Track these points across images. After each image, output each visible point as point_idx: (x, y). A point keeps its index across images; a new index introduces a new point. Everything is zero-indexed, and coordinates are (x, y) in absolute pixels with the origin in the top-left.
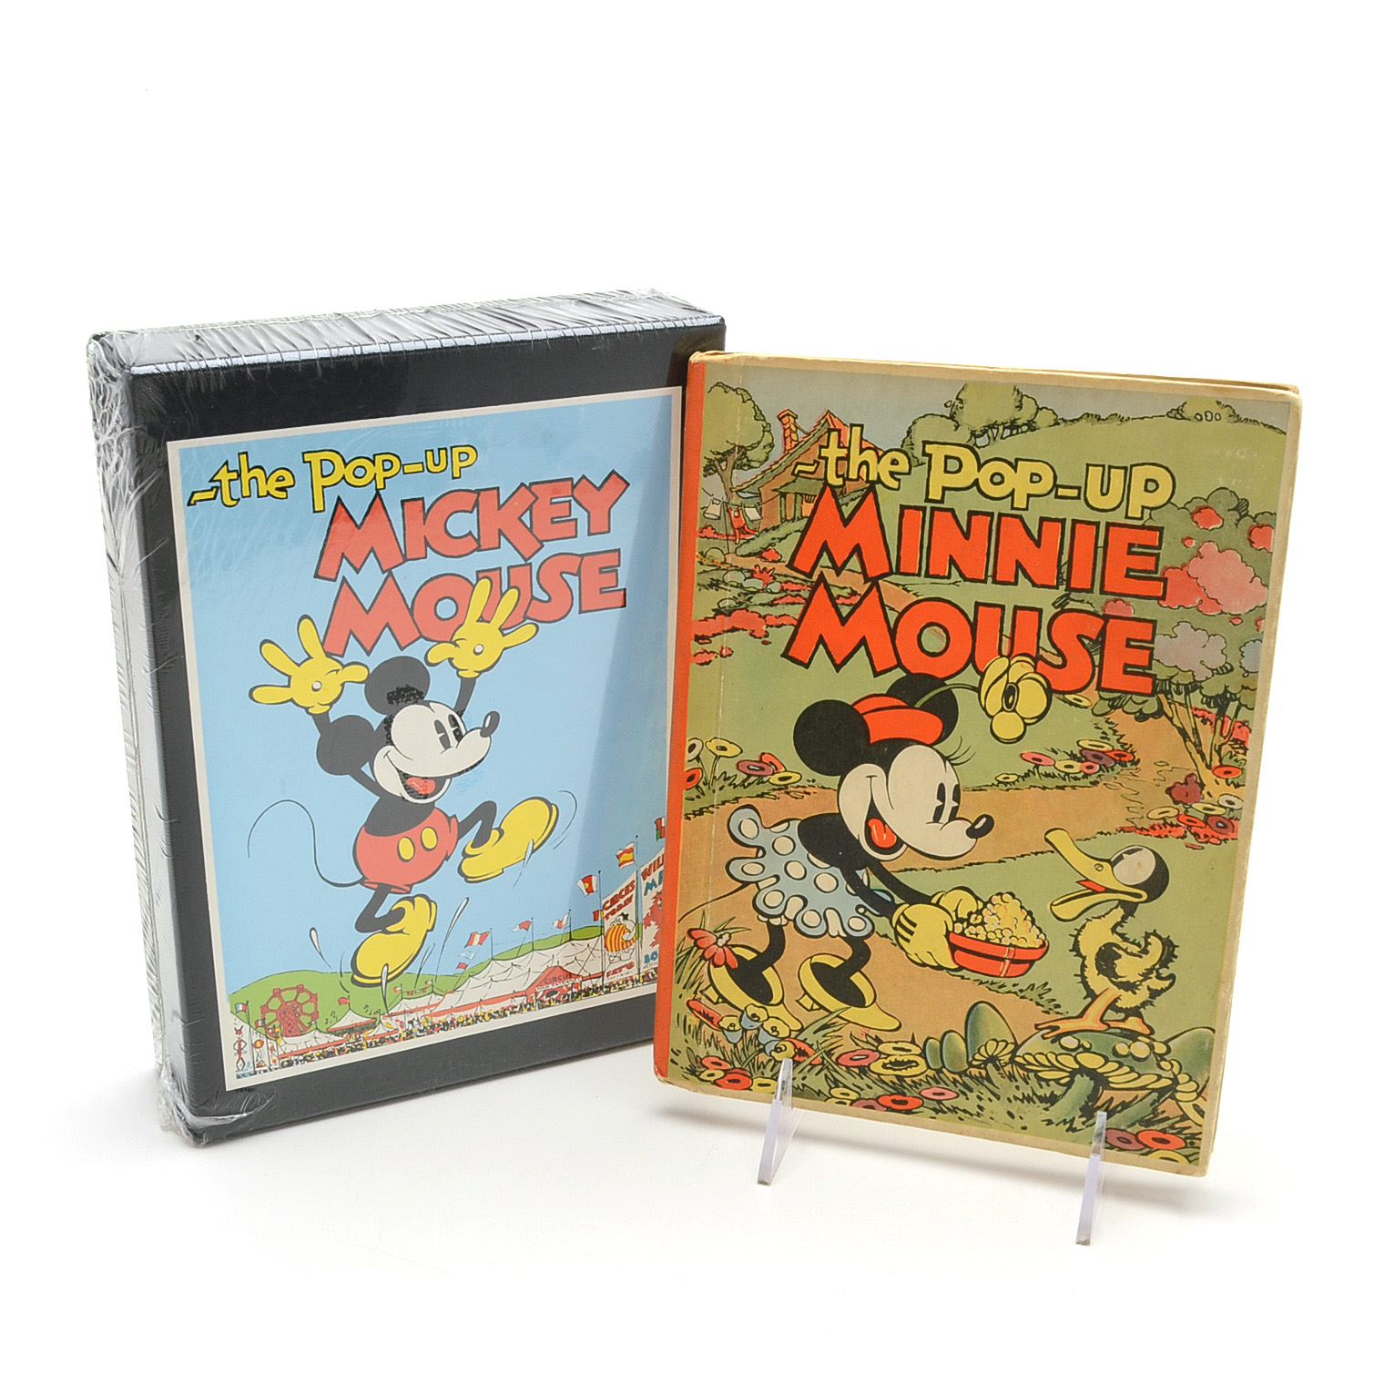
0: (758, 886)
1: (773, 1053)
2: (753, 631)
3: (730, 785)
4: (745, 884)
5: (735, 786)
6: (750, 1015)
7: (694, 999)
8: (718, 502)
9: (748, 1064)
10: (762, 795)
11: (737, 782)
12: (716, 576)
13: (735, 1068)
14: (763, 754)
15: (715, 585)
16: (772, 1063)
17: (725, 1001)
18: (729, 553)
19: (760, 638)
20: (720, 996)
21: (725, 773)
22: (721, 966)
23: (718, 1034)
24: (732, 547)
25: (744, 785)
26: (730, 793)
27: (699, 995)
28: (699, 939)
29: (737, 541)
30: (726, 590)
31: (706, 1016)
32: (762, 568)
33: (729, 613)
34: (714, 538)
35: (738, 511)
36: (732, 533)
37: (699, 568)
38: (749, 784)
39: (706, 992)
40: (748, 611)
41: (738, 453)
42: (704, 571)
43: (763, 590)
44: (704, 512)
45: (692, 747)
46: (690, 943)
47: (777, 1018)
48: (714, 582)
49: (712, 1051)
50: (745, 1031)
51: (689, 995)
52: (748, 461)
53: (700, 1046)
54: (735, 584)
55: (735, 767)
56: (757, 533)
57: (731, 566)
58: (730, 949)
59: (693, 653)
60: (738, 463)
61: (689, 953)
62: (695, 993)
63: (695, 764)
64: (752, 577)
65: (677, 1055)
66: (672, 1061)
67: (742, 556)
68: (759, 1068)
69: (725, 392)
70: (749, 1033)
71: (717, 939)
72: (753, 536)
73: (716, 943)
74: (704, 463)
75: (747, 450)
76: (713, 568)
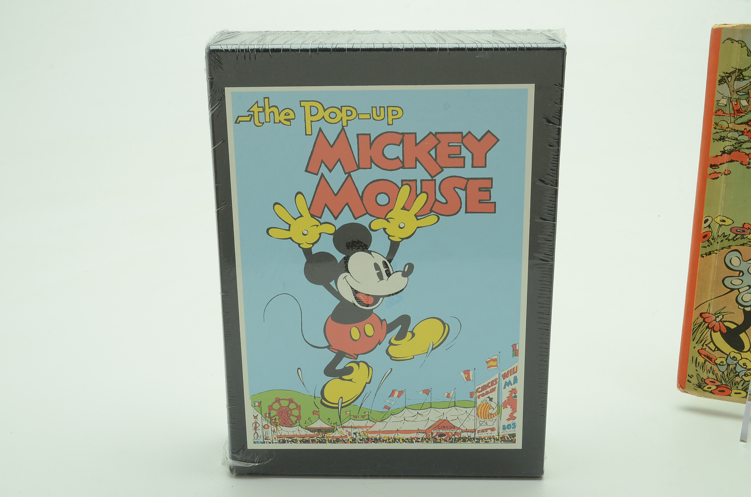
0: (739, 291)
1: (743, 377)
2: (742, 162)
3: (726, 239)
4: (732, 290)
5: (729, 240)
6: (732, 357)
7: (702, 349)
8: (726, 98)
9: (730, 382)
10: (743, 245)
11: (730, 238)
12: (723, 134)
13: (722, 384)
14: (745, 224)
15: (722, 139)
16: (743, 382)
17: (719, 349)
18: (731, 123)
19: (746, 165)
20: (716, 347)
21: (724, 233)
22: (718, 332)
23: (714, 367)
24: (733, 119)
25: (734, 239)
26: (726, 243)
27: (705, 347)
28: (706, 318)
29: (736, 117)
30: (729, 141)
31: (708, 357)
32: (748, 130)
33: (730, 153)
34: (723, 116)
35: (737, 102)
36: (733, 112)
37: (714, 131)
38: (737, 239)
39: (709, 345)
40: (740, 152)
41: (738, 73)
42: (717, 132)
43: (748, 141)
44: (718, 103)
45: (706, 221)
46: (701, 320)
47: (746, 359)
48: (722, 138)
49: (711, 375)
50: (729, 365)
51: (699, 347)
52: (743, 76)
53: (705, 373)
54: (734, 138)
55: (729, 230)
56: (746, 113)
57: (732, 129)
58: (723, 323)
59: (709, 173)
60: (738, 77)
61: (700, 325)
62: (703, 345)
63: (708, 229)
64: (743, 134)
65: (691, 378)
66: (688, 381)
67: (738, 124)
68: (735, 384)
69: (732, 42)
70: (731, 367)
71: (716, 318)
72: (744, 114)
73: (715, 320)
74: (719, 78)
75: (742, 71)
76: (722, 131)
